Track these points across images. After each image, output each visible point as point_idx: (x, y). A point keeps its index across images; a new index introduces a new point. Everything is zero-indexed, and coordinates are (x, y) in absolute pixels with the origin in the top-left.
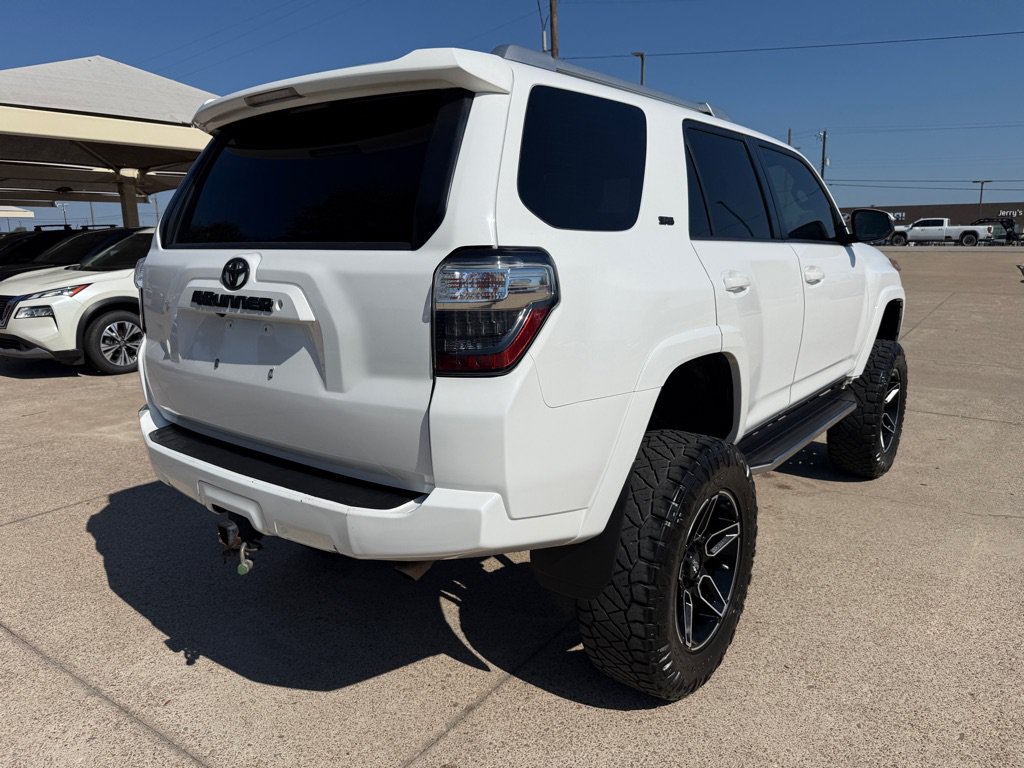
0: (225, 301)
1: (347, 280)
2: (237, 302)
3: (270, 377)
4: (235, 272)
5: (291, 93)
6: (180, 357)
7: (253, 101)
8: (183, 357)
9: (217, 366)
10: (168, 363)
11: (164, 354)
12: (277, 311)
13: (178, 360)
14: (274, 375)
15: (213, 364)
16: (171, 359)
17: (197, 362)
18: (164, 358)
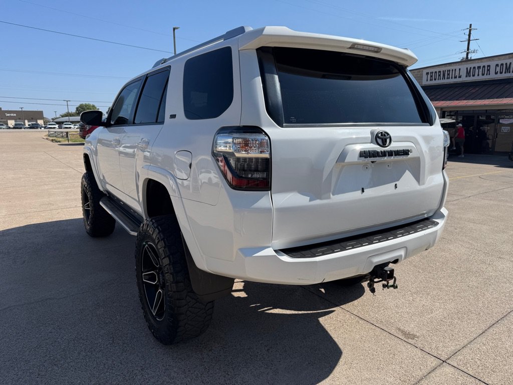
0: (383, 154)
2: (390, 153)
3: (396, 187)
5: (378, 50)
6: (331, 195)
8: (333, 195)
9: (363, 191)
10: (318, 202)
11: (308, 198)
12: (411, 155)
13: (329, 198)
14: (398, 186)
15: (360, 191)
16: (321, 199)
17: (347, 194)
18: (310, 201)
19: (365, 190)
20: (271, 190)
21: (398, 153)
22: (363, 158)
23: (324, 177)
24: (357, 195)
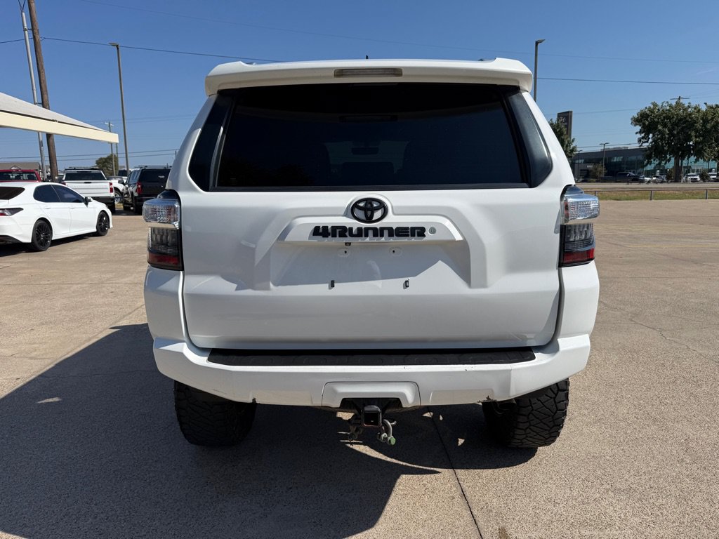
0: (361, 233)
1: (490, 210)
2: (378, 233)
3: (407, 286)
4: (367, 209)
6: (271, 285)
7: (341, 72)
8: (276, 284)
9: (333, 286)
10: (249, 292)
11: (235, 286)
12: (429, 236)
13: (268, 288)
14: (410, 284)
15: (327, 285)
16: (253, 288)
17: (299, 286)
18: (237, 289)
19: (335, 284)
20: (183, 270)
21: (402, 232)
22: (320, 237)
23: (258, 260)
24: (321, 290)
